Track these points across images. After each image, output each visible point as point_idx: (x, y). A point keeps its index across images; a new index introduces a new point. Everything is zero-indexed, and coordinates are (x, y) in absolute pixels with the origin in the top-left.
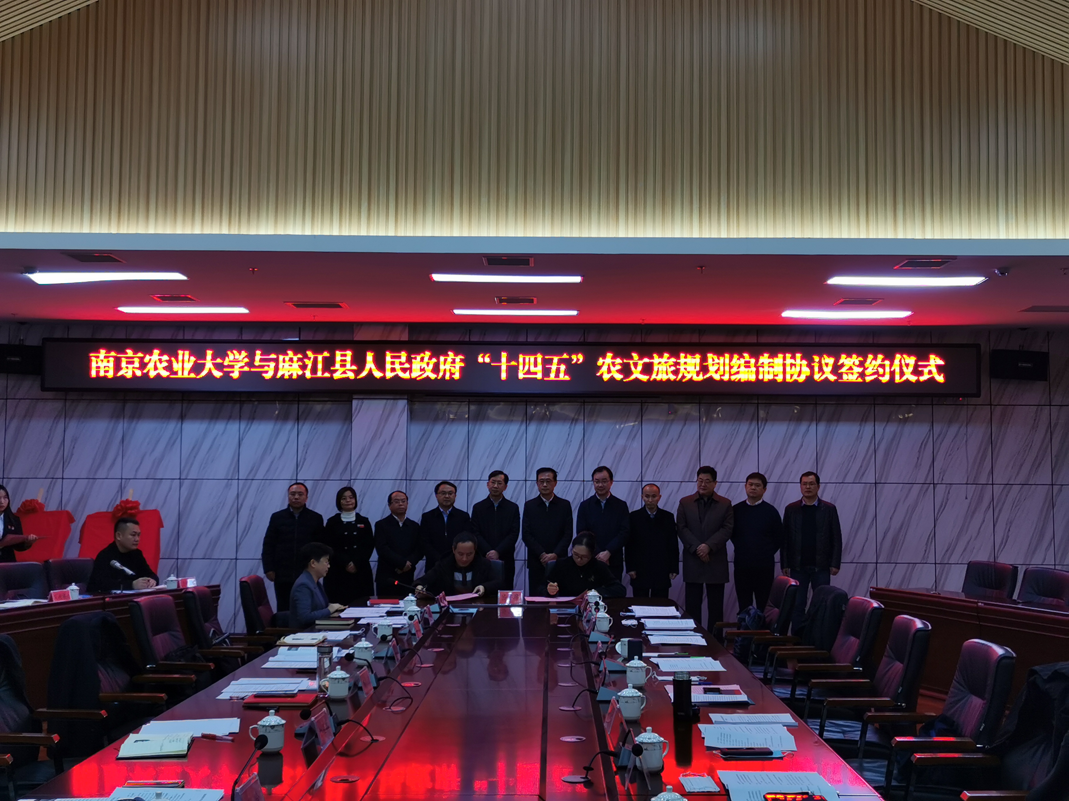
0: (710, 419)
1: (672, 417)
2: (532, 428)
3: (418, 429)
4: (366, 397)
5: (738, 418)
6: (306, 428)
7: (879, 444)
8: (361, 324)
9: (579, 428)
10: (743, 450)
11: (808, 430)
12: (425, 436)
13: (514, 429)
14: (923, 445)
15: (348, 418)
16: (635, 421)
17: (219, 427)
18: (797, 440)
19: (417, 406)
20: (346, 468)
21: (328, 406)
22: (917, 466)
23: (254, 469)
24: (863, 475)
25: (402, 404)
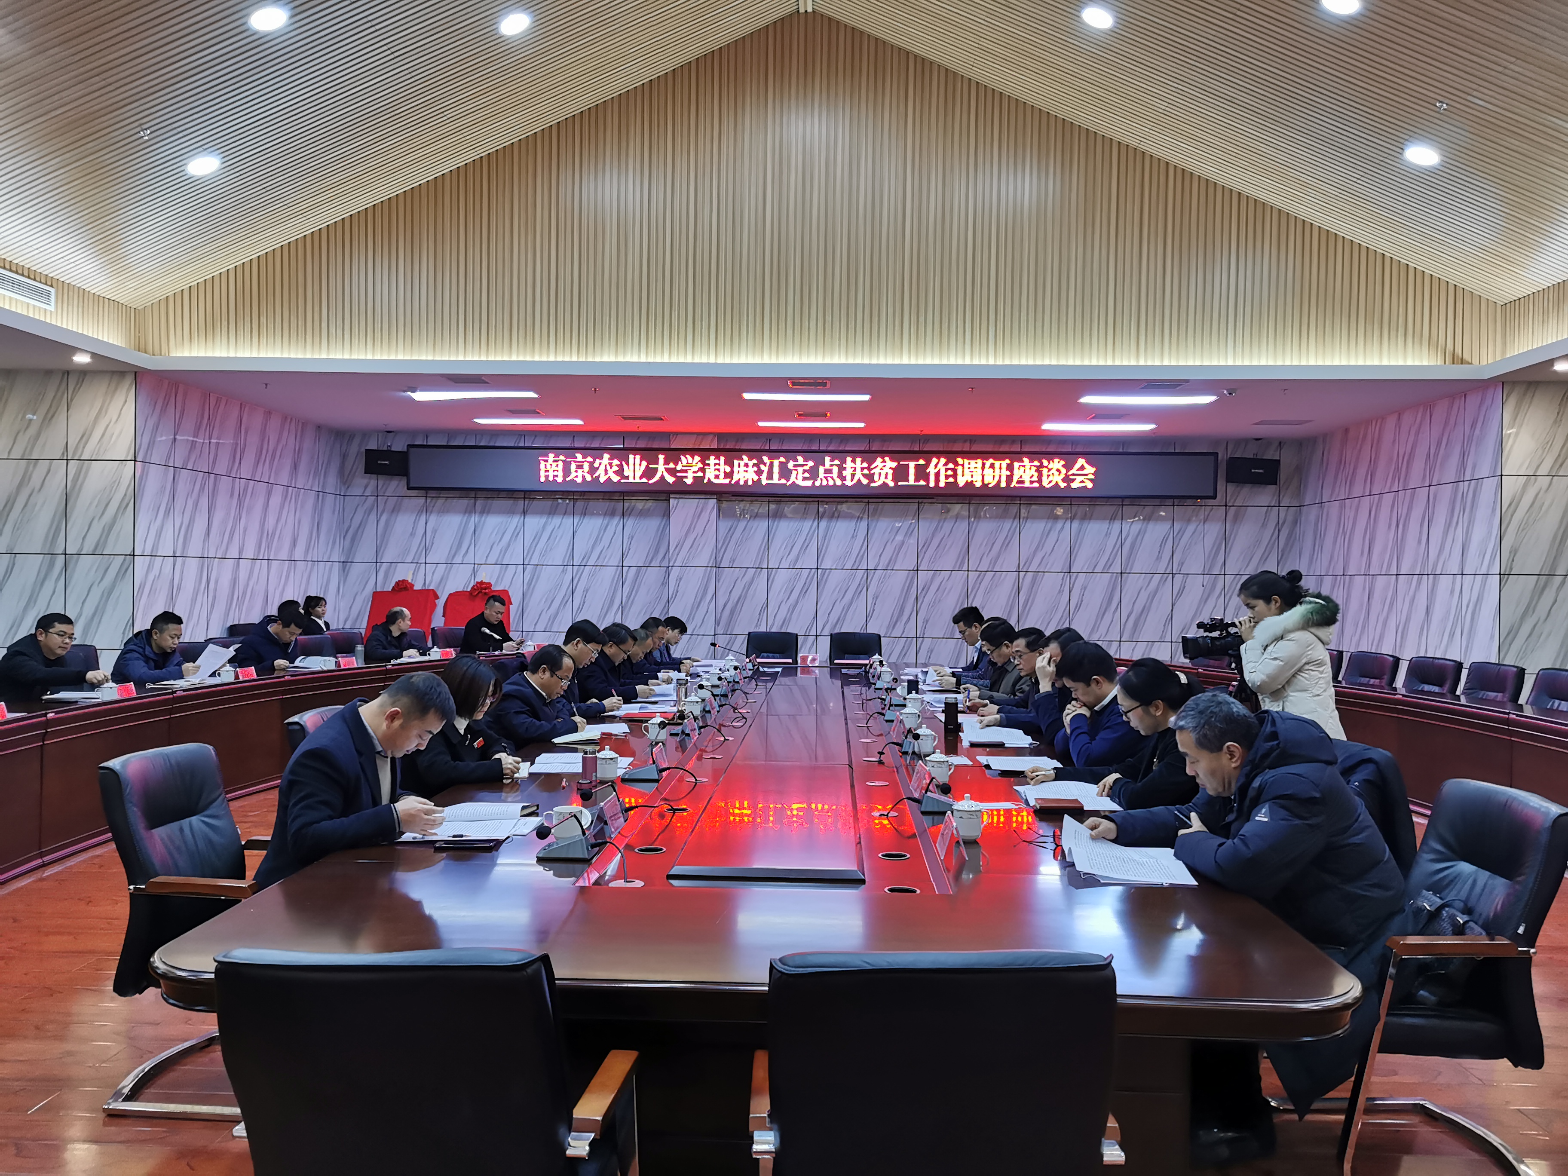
0: (977, 517)
1: (944, 516)
2: (823, 524)
3: (725, 525)
4: (681, 496)
5: (1003, 516)
6: (630, 522)
7: (1125, 540)
8: (677, 434)
9: (864, 524)
10: (1006, 544)
11: (1063, 527)
12: (731, 531)
13: (807, 525)
14: (1164, 540)
15: (667, 514)
16: (913, 520)
17: (556, 520)
18: (1053, 535)
19: (724, 505)
20: (664, 557)
21: (650, 504)
22: (1159, 558)
23: (587, 556)
24: (1110, 566)
25: (712, 502)
